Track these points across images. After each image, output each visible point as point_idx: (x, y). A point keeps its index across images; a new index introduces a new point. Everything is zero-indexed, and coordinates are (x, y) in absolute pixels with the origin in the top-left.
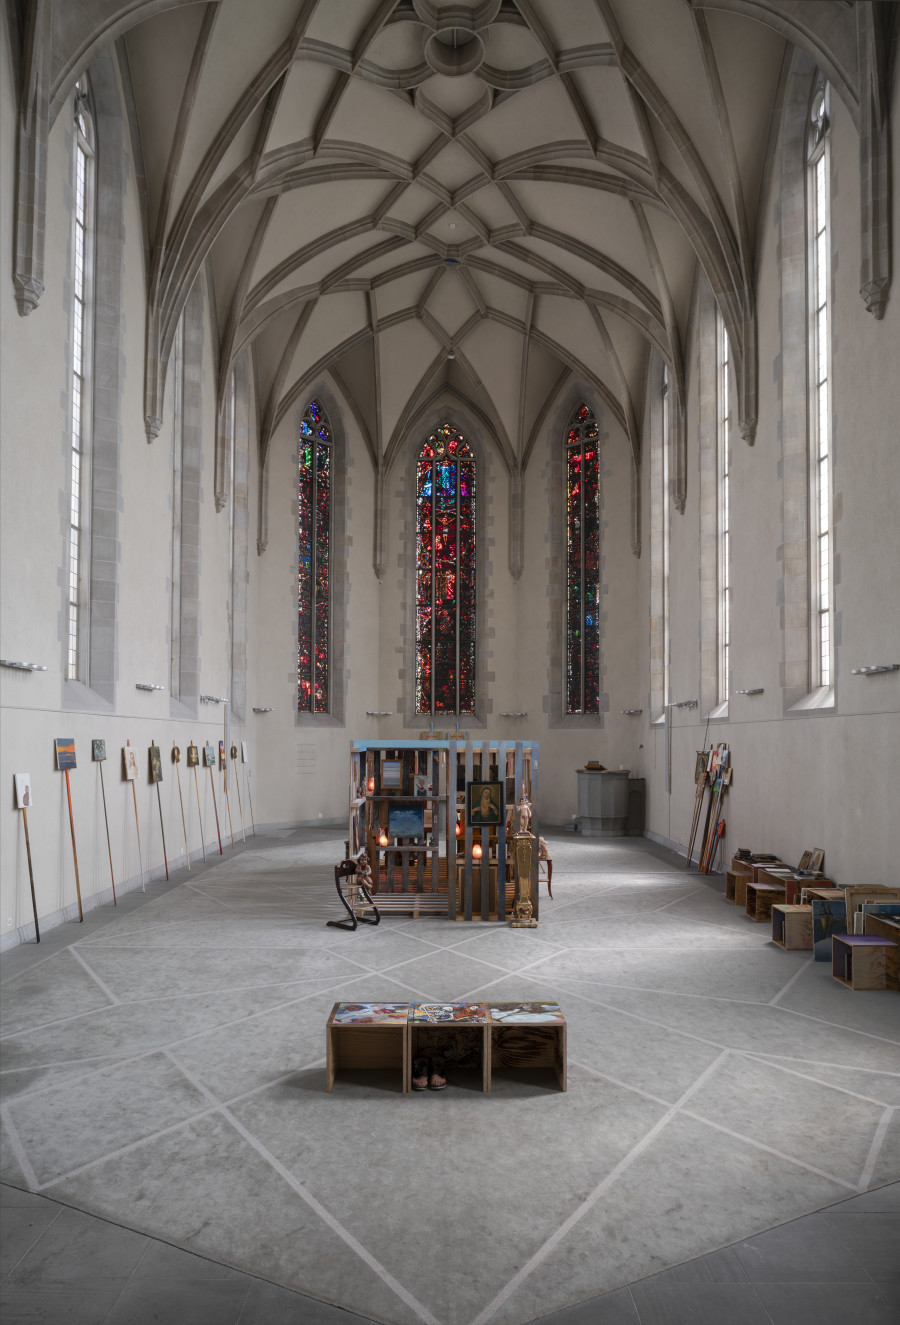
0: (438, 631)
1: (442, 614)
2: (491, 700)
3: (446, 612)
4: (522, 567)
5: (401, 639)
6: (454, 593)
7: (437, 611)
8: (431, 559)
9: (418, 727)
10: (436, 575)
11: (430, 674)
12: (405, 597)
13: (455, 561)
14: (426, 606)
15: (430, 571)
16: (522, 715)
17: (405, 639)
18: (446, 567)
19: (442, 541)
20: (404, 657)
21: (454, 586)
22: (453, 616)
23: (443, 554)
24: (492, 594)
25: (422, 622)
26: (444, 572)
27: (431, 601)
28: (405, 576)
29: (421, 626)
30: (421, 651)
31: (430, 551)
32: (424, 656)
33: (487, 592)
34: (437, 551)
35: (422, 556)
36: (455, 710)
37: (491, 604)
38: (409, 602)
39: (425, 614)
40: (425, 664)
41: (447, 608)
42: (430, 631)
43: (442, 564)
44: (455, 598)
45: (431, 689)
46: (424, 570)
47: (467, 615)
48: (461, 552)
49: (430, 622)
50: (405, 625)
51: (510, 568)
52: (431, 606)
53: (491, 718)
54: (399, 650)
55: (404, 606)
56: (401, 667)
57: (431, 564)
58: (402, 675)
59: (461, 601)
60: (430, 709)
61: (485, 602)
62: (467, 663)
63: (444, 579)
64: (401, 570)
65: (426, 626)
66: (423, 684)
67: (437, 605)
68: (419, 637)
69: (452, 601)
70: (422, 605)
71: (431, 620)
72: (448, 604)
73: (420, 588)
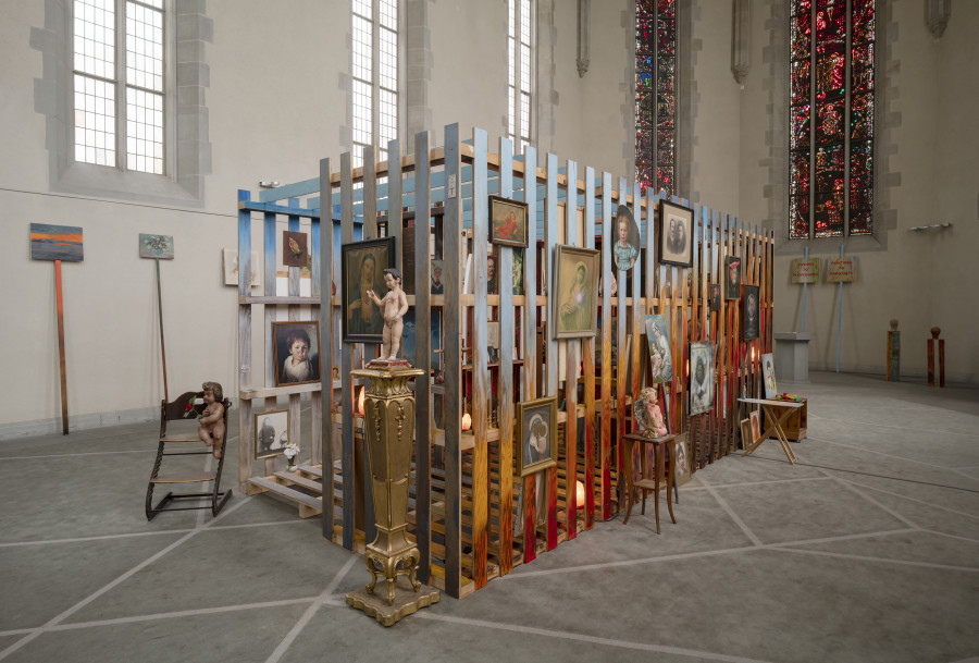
0: (819, 133)
1: (825, 110)
2: (895, 211)
4: (947, 15)
5: (768, 148)
6: (843, 81)
7: (817, 108)
8: (809, 44)
9: (788, 254)
10: (817, 63)
11: (808, 188)
12: (771, 98)
13: (844, 39)
14: (802, 105)
15: (809, 59)
16: (943, 228)
17: (771, 149)
18: (831, 49)
19: (825, 18)
20: (771, 171)
21: (842, 71)
22: (841, 110)
23: (829, 32)
24: (897, 67)
25: (797, 125)
26: (828, 55)
27: (809, 98)
28: (772, 73)
29: (796, 131)
30: (796, 162)
31: (809, 35)
32: (800, 167)
33: (889, 66)
34: (818, 33)
35: (798, 44)
36: (843, 230)
37: (895, 80)
38: (779, 102)
39: (803, 115)
40: (802, 177)
41: (832, 101)
42: (808, 134)
43: (826, 46)
44: (843, 86)
45: (809, 206)
46: (800, 61)
47: (860, 104)
48: (853, 23)
49: (808, 124)
50: (772, 132)
51: (928, 23)
52: (809, 103)
53: (894, 237)
54: (763, 164)
55: (770, 109)
56: (767, 183)
57: (809, 51)
58: (768, 192)
59: (852, 89)
60: (808, 230)
61: (886, 80)
62: (862, 168)
63: (828, 66)
64: (768, 65)
65: (803, 130)
66: (798, 201)
67: (817, 100)
68: (794, 144)
69: (839, 90)
70: (798, 104)
71: (809, 120)
72: (833, 96)
73: (794, 84)
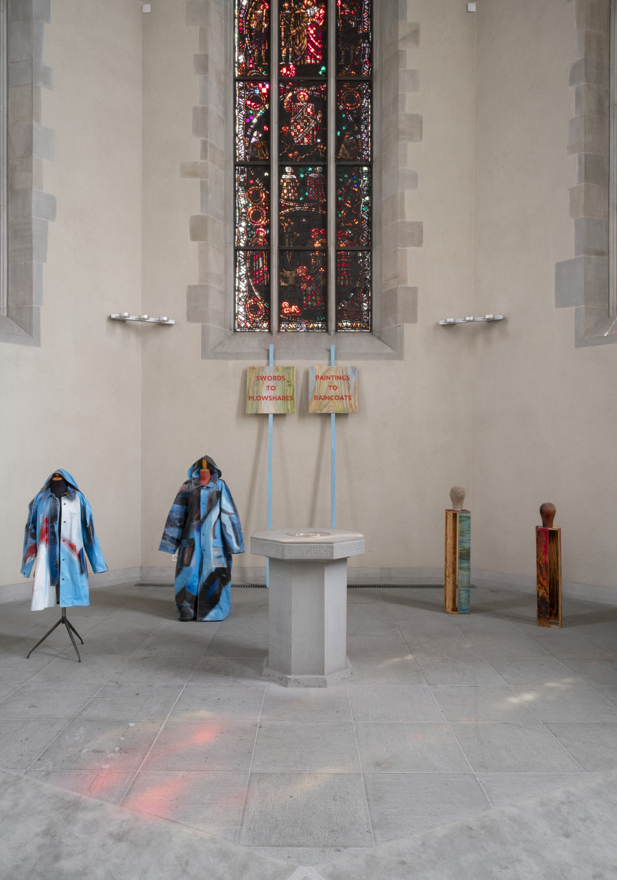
0: (285, 138)
1: (294, 99)
2: (415, 290)
3: (303, 94)
5: (197, 142)
7: (282, 92)
9: (238, 356)
10: (281, 9)
11: (268, 237)
12: (204, 42)
14: (257, 80)
16: (492, 322)
17: (205, 144)
20: (204, 186)
21: (322, 34)
22: (320, 104)
24: (415, 34)
25: (247, 116)
27: (268, 69)
29: (247, 126)
30: (246, 186)
32: (254, 197)
33: (403, 31)
36: (326, 322)
37: (413, 58)
39: (256, 100)
40: (256, 216)
41: (307, 85)
42: (267, 137)
44: (325, 61)
45: (269, 271)
47: (351, 99)
49: (266, 118)
50: (205, 111)
52: (268, 80)
53: (414, 334)
54: (191, 171)
55: (203, 64)
56: (197, 212)
58: (198, 230)
59: (339, 69)
60: (268, 318)
61: (397, 56)
62: (354, 213)
63: (299, 18)
65: (258, 127)
66: (251, 260)
67: (282, 79)
68: (241, 151)
69: (318, 67)
70: (249, 78)
71: (268, 113)
72: (308, 76)
73: (242, 38)
